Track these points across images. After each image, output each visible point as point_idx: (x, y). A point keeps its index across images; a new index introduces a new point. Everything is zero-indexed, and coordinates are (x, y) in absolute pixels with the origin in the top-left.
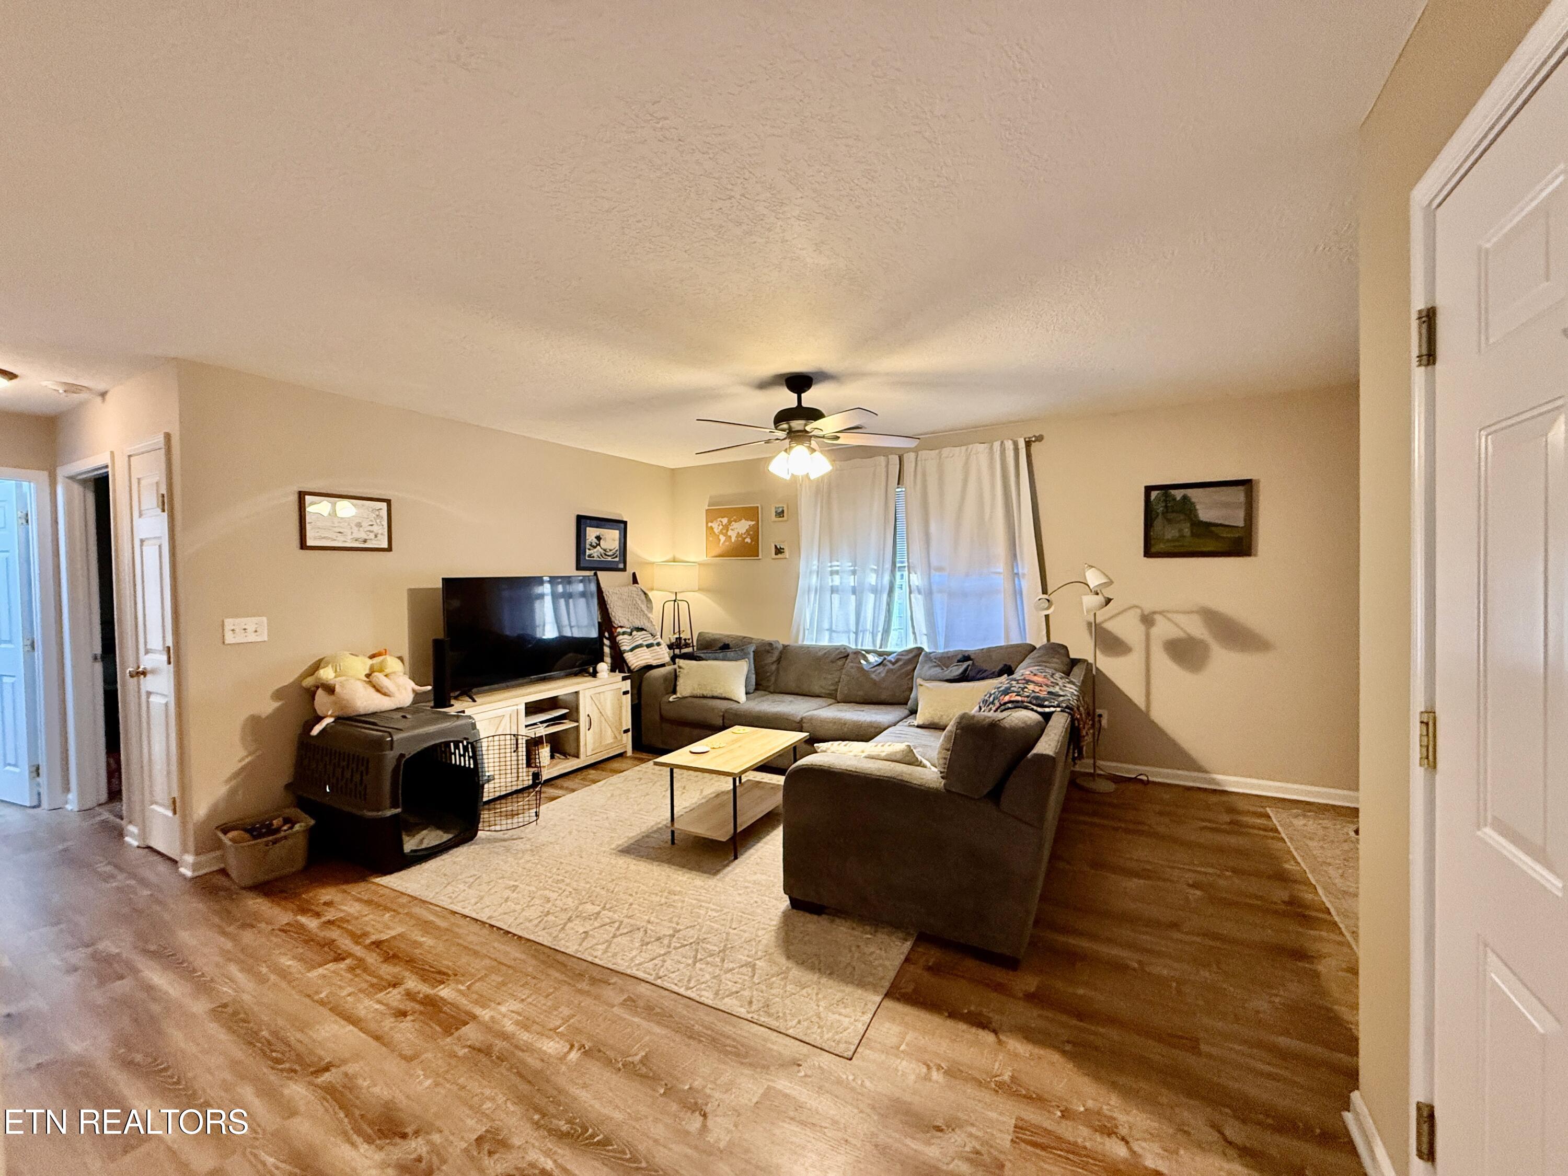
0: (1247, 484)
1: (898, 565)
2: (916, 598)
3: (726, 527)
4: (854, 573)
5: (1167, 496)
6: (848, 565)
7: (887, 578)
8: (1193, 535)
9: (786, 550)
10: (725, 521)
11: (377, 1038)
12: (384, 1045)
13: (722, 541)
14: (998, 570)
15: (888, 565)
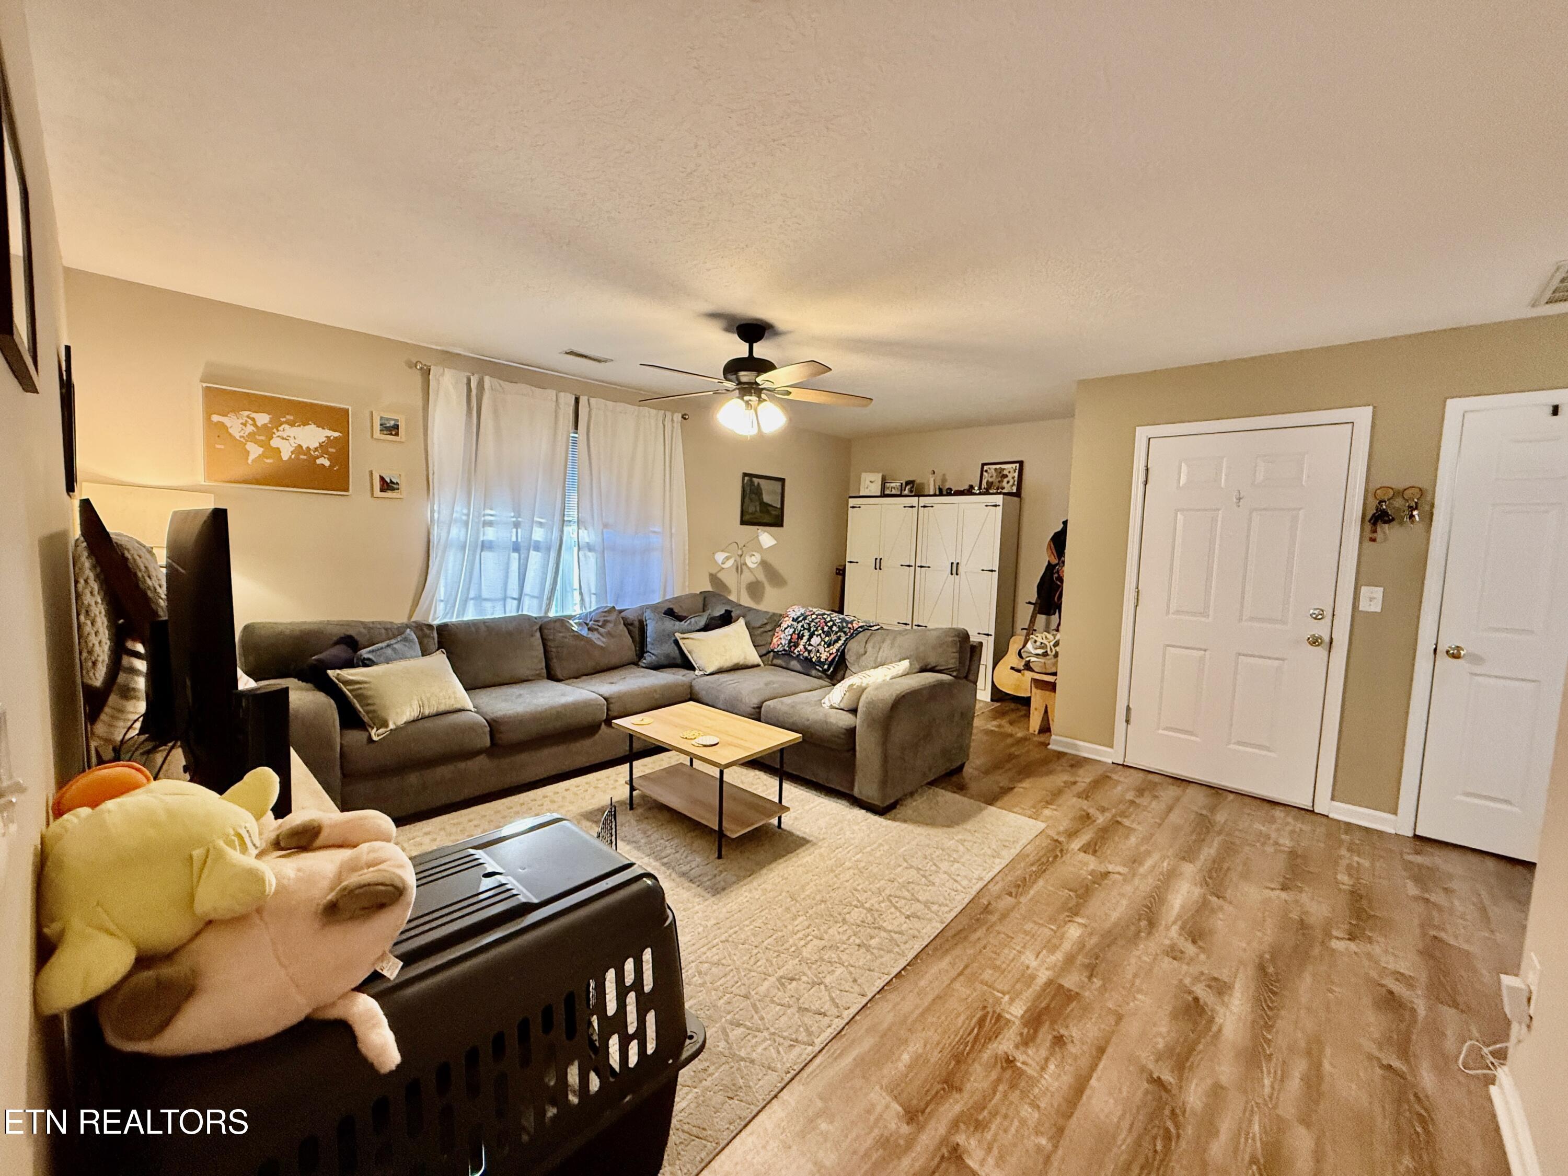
0: (782, 480)
1: (566, 519)
2: (585, 556)
3: (268, 432)
4: (517, 525)
5: (751, 482)
6: (508, 515)
7: (556, 534)
8: (761, 511)
9: (403, 486)
10: (263, 419)
11: (1101, 1051)
12: (1108, 1042)
13: (251, 457)
14: (656, 530)
15: (557, 517)
